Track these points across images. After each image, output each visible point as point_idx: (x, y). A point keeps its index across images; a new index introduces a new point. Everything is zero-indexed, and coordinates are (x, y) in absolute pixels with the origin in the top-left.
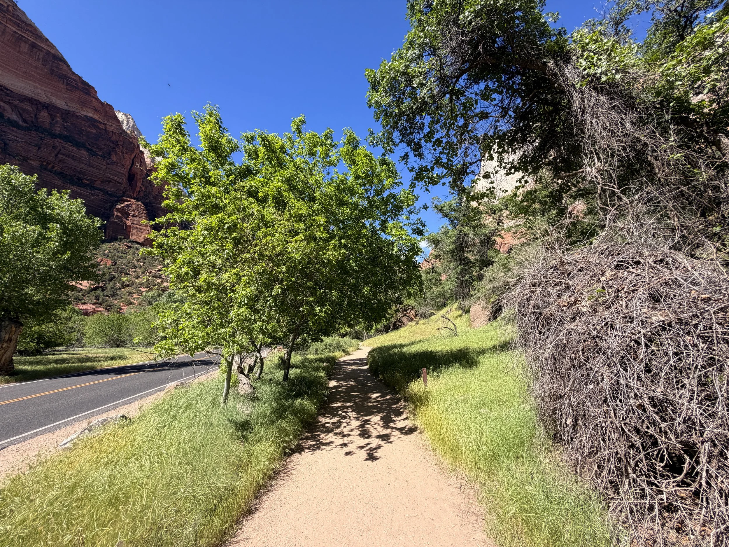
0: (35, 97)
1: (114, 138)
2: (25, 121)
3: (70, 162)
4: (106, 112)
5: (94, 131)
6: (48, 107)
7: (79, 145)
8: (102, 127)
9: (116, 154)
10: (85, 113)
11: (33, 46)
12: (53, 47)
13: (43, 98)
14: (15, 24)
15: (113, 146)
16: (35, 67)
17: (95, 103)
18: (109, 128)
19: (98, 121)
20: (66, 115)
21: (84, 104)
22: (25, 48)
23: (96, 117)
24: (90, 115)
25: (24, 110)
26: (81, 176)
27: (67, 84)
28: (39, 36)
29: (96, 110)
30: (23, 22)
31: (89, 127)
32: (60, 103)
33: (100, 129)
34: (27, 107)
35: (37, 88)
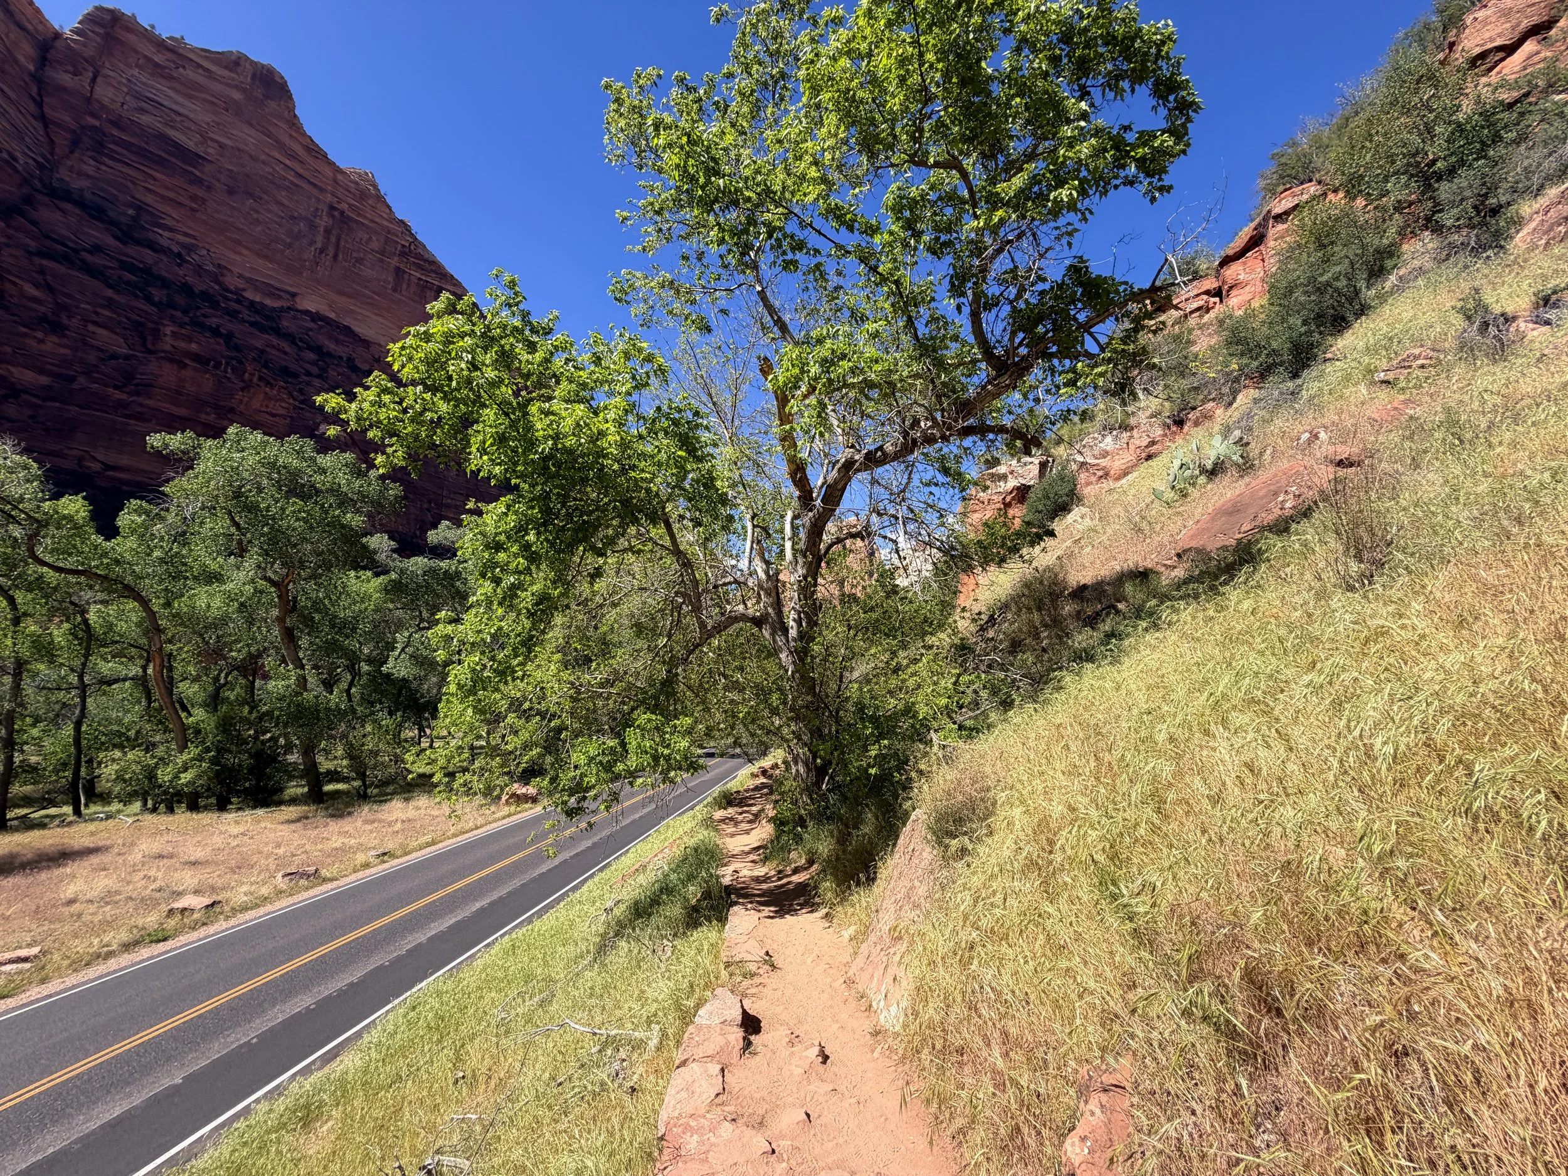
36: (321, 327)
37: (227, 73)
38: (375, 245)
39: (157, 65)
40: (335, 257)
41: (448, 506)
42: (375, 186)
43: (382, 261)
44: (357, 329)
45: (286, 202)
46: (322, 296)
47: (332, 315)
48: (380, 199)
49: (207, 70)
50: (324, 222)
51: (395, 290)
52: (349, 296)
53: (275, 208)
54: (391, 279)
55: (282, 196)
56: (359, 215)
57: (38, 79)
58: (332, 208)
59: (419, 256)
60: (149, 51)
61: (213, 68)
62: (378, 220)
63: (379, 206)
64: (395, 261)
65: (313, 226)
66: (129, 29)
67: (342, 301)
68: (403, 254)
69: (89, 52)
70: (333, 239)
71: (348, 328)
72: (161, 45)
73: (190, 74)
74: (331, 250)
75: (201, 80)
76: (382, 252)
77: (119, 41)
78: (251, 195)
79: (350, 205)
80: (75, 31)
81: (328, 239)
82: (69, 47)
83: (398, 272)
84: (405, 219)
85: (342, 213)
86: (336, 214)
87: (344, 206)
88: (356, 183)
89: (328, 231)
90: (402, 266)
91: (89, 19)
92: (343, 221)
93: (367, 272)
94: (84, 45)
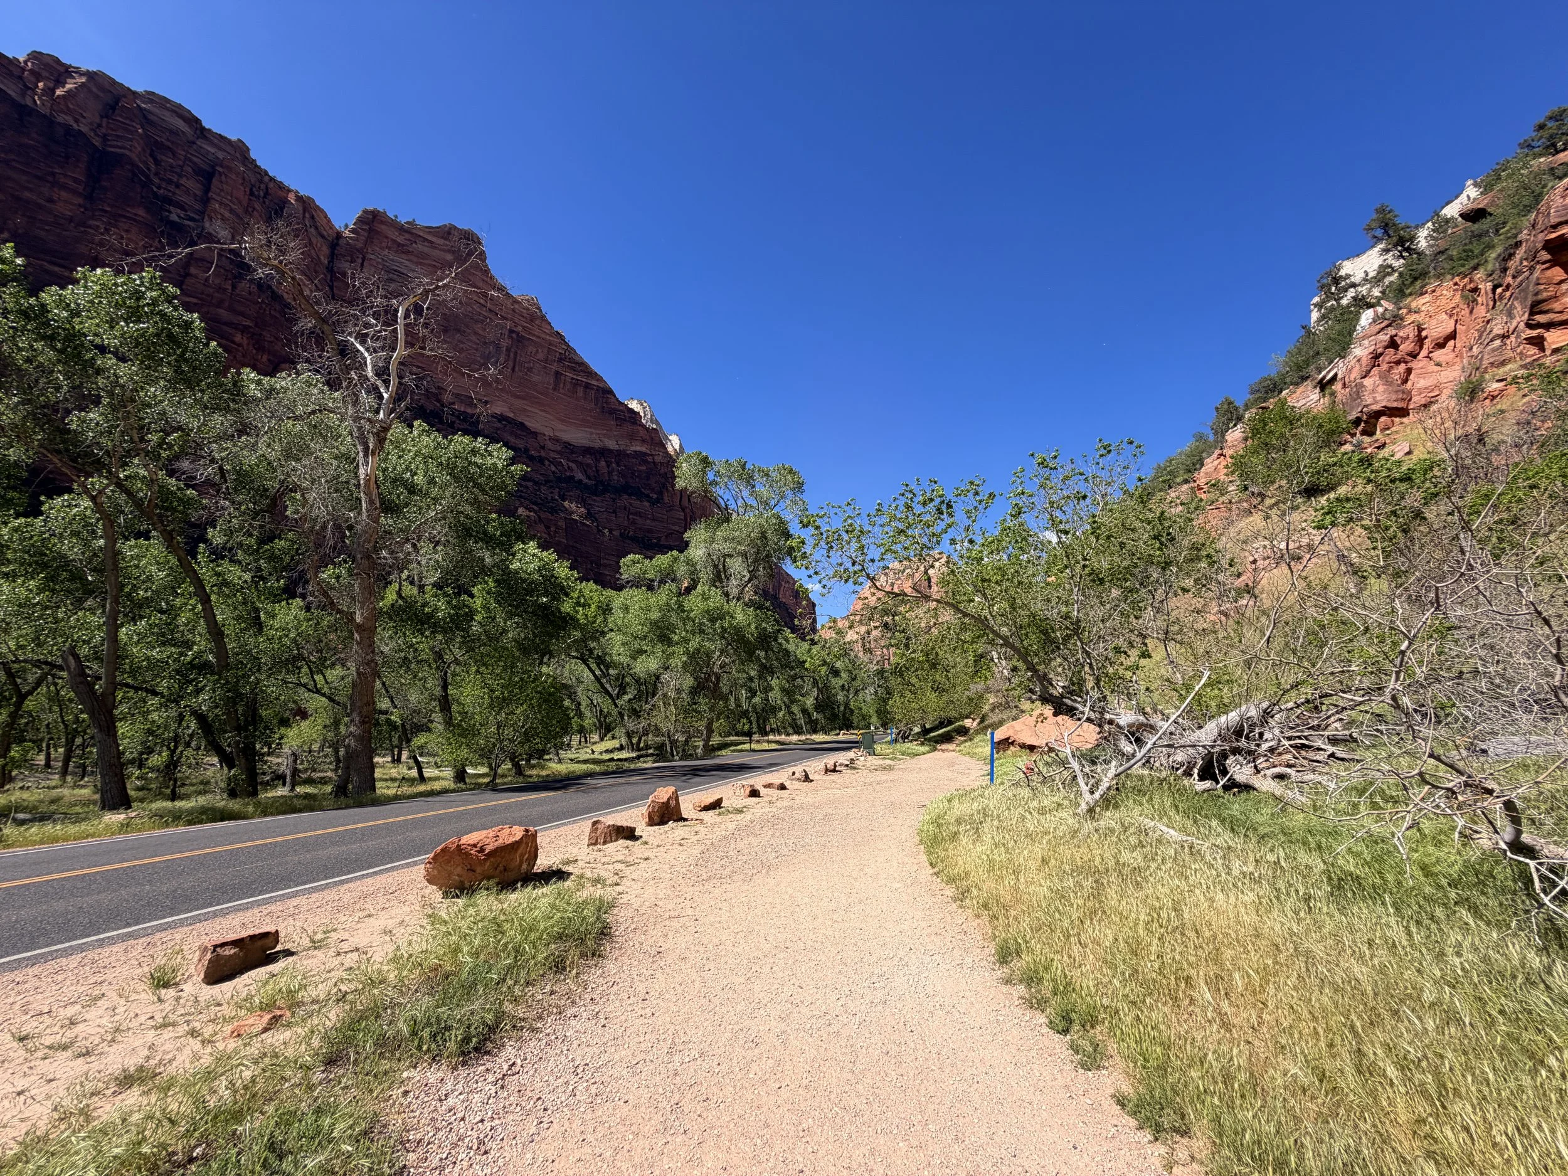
0: (592, 445)
1: (662, 471)
2: (589, 478)
3: (639, 520)
4: (652, 439)
5: (644, 468)
6: (603, 452)
7: (639, 494)
8: (650, 459)
9: (668, 491)
10: (633, 448)
11: (587, 386)
12: (600, 379)
13: (598, 444)
14: (573, 369)
15: (663, 480)
16: (590, 411)
17: (642, 433)
18: (658, 459)
19: (646, 454)
20: (620, 455)
21: (632, 437)
22: (580, 391)
23: (644, 449)
24: (638, 449)
25: (588, 465)
26: (650, 535)
27: (617, 419)
28: (591, 374)
29: (643, 441)
30: (577, 363)
31: (640, 464)
32: (612, 444)
33: (649, 463)
34: (589, 460)
35: (592, 433)
36: (505, 426)
37: (442, 241)
38: (541, 356)
39: (399, 245)
40: (513, 370)
41: (605, 566)
42: (539, 308)
43: (545, 367)
44: (527, 424)
45: (481, 332)
46: (504, 401)
47: (511, 415)
48: (543, 318)
49: (432, 242)
50: (505, 343)
51: (554, 389)
52: (523, 399)
53: (474, 338)
54: (552, 381)
55: (478, 328)
56: (530, 333)
57: (330, 269)
58: (511, 331)
59: (572, 361)
60: (393, 234)
61: (434, 239)
62: (543, 336)
63: (544, 324)
64: (554, 367)
65: (498, 347)
66: (382, 222)
67: (518, 403)
68: (560, 360)
69: (360, 245)
70: (512, 355)
71: (522, 424)
72: (401, 229)
73: (420, 247)
74: (511, 364)
75: (426, 250)
76: (546, 361)
77: (378, 233)
78: (459, 331)
79: (524, 327)
80: (353, 231)
81: (508, 356)
82: (348, 244)
83: (557, 374)
84: (560, 331)
85: (518, 334)
86: (514, 335)
87: (520, 329)
88: (528, 309)
89: (508, 350)
90: (560, 370)
91: (360, 221)
92: (518, 340)
93: (536, 378)
94: (357, 240)
